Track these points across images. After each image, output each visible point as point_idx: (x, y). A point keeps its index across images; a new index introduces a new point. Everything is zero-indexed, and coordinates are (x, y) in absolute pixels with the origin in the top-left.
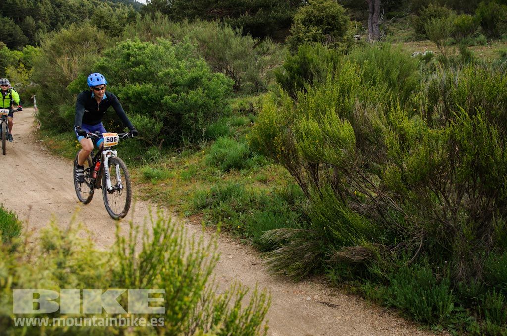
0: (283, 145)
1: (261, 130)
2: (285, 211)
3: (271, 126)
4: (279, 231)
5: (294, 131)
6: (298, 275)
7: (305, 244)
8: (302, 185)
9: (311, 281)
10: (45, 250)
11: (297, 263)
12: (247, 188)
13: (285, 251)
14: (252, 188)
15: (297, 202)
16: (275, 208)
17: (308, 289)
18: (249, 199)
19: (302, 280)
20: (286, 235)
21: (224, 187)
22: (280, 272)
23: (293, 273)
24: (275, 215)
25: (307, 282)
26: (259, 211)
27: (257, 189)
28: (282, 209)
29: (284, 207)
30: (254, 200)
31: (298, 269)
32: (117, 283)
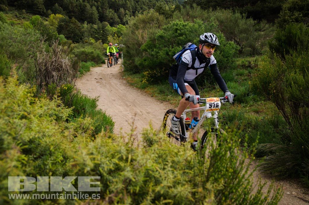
0: (275, 89)
1: (261, 78)
2: (272, 132)
3: (267, 76)
4: (269, 145)
5: (285, 80)
6: (280, 176)
7: (287, 156)
8: (286, 117)
9: (290, 181)
10: (145, 141)
11: (280, 168)
12: (246, 116)
13: (272, 159)
14: (249, 115)
15: (280, 127)
16: (266, 130)
17: (287, 186)
18: (247, 122)
19: (283, 180)
20: (273, 148)
21: (231, 113)
22: (267, 172)
23: (276, 174)
24: (265, 134)
25: (286, 181)
26: (254, 131)
27: (253, 116)
28: (270, 130)
29: (271, 129)
30: (250, 123)
31: (281, 172)
32: (188, 168)
